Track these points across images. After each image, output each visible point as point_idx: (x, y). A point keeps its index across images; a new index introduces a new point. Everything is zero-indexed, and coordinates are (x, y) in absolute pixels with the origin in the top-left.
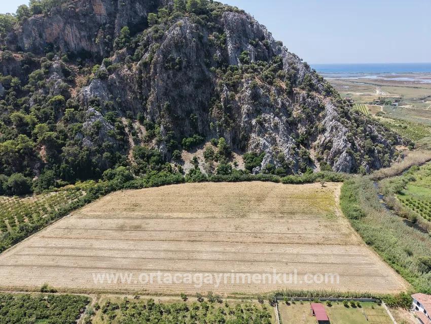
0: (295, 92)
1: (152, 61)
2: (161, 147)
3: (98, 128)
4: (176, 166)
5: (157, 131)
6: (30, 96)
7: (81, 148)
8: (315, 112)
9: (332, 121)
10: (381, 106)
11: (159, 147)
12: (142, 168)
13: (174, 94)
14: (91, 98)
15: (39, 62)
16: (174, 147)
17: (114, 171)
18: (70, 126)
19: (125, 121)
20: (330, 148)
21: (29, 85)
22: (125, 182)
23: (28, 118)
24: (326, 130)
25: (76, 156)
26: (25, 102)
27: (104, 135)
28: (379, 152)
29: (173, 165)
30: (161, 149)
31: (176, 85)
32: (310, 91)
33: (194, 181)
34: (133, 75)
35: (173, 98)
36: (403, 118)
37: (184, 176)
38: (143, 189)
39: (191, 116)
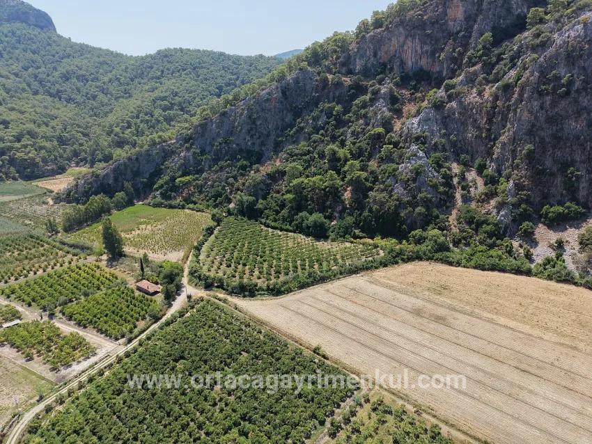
1: (519, 82)
2: (502, 213)
3: (418, 172)
4: (521, 246)
5: (501, 188)
6: (349, 127)
7: (391, 196)
11: (498, 213)
12: (464, 238)
13: (547, 133)
14: (417, 133)
15: (366, 87)
16: (525, 216)
17: (425, 234)
18: (384, 167)
19: (456, 168)
21: (350, 115)
22: (436, 251)
23: (342, 153)
25: (382, 204)
26: (342, 134)
27: (424, 183)
29: (516, 244)
30: (503, 216)
31: (551, 120)
33: (550, 278)
34: (482, 103)
35: (542, 140)
37: (533, 266)
38: (460, 268)
39: (569, 172)
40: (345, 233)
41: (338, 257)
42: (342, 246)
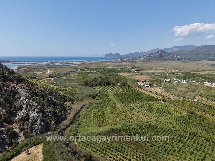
8: (11, 96)
9: (25, 100)
10: (52, 79)
20: (28, 120)
24: (23, 107)
28: (59, 112)
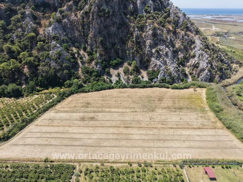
0: (177, 32)
1: (91, 11)
2: (98, 67)
3: (60, 55)
4: (107, 78)
5: (95, 56)
6: (13, 33)
7: (50, 68)
8: (189, 45)
9: (199, 50)
10: (218, 37)
11: (96, 67)
12: (87, 80)
13: (105, 33)
14: (53, 35)
15: (16, 10)
16: (105, 67)
17: (71, 82)
18: (41, 53)
19: (75, 50)
20: (197, 67)
21: (11, 26)
22: (78, 89)
23: (14, 48)
24: (196, 56)
25: (47, 72)
26: (10, 37)
27: (64, 59)
28: (225, 70)
29: (105, 77)
30: (98, 68)
31: (106, 27)
32: (186, 31)
33: (119, 88)
34: (78, 20)
35: (104, 35)
36: (232, 46)
37: (113, 84)
38: (90, 93)
39: (115, 47)
40: (32, 91)
41: (34, 104)
42: (34, 98)
